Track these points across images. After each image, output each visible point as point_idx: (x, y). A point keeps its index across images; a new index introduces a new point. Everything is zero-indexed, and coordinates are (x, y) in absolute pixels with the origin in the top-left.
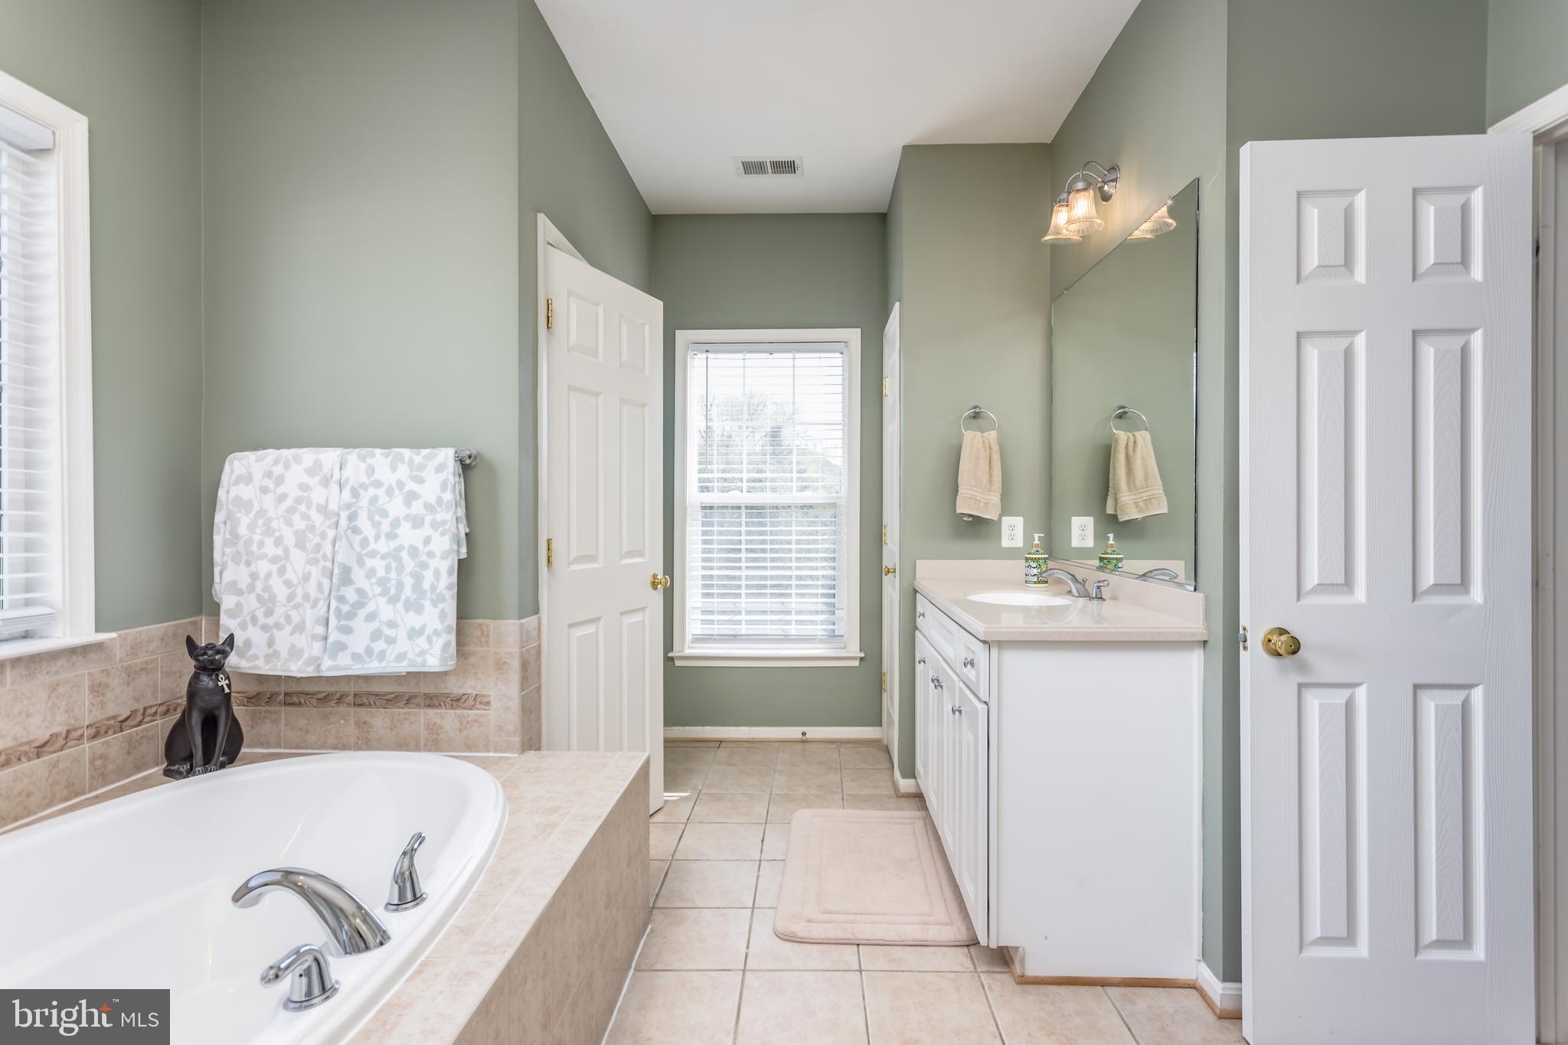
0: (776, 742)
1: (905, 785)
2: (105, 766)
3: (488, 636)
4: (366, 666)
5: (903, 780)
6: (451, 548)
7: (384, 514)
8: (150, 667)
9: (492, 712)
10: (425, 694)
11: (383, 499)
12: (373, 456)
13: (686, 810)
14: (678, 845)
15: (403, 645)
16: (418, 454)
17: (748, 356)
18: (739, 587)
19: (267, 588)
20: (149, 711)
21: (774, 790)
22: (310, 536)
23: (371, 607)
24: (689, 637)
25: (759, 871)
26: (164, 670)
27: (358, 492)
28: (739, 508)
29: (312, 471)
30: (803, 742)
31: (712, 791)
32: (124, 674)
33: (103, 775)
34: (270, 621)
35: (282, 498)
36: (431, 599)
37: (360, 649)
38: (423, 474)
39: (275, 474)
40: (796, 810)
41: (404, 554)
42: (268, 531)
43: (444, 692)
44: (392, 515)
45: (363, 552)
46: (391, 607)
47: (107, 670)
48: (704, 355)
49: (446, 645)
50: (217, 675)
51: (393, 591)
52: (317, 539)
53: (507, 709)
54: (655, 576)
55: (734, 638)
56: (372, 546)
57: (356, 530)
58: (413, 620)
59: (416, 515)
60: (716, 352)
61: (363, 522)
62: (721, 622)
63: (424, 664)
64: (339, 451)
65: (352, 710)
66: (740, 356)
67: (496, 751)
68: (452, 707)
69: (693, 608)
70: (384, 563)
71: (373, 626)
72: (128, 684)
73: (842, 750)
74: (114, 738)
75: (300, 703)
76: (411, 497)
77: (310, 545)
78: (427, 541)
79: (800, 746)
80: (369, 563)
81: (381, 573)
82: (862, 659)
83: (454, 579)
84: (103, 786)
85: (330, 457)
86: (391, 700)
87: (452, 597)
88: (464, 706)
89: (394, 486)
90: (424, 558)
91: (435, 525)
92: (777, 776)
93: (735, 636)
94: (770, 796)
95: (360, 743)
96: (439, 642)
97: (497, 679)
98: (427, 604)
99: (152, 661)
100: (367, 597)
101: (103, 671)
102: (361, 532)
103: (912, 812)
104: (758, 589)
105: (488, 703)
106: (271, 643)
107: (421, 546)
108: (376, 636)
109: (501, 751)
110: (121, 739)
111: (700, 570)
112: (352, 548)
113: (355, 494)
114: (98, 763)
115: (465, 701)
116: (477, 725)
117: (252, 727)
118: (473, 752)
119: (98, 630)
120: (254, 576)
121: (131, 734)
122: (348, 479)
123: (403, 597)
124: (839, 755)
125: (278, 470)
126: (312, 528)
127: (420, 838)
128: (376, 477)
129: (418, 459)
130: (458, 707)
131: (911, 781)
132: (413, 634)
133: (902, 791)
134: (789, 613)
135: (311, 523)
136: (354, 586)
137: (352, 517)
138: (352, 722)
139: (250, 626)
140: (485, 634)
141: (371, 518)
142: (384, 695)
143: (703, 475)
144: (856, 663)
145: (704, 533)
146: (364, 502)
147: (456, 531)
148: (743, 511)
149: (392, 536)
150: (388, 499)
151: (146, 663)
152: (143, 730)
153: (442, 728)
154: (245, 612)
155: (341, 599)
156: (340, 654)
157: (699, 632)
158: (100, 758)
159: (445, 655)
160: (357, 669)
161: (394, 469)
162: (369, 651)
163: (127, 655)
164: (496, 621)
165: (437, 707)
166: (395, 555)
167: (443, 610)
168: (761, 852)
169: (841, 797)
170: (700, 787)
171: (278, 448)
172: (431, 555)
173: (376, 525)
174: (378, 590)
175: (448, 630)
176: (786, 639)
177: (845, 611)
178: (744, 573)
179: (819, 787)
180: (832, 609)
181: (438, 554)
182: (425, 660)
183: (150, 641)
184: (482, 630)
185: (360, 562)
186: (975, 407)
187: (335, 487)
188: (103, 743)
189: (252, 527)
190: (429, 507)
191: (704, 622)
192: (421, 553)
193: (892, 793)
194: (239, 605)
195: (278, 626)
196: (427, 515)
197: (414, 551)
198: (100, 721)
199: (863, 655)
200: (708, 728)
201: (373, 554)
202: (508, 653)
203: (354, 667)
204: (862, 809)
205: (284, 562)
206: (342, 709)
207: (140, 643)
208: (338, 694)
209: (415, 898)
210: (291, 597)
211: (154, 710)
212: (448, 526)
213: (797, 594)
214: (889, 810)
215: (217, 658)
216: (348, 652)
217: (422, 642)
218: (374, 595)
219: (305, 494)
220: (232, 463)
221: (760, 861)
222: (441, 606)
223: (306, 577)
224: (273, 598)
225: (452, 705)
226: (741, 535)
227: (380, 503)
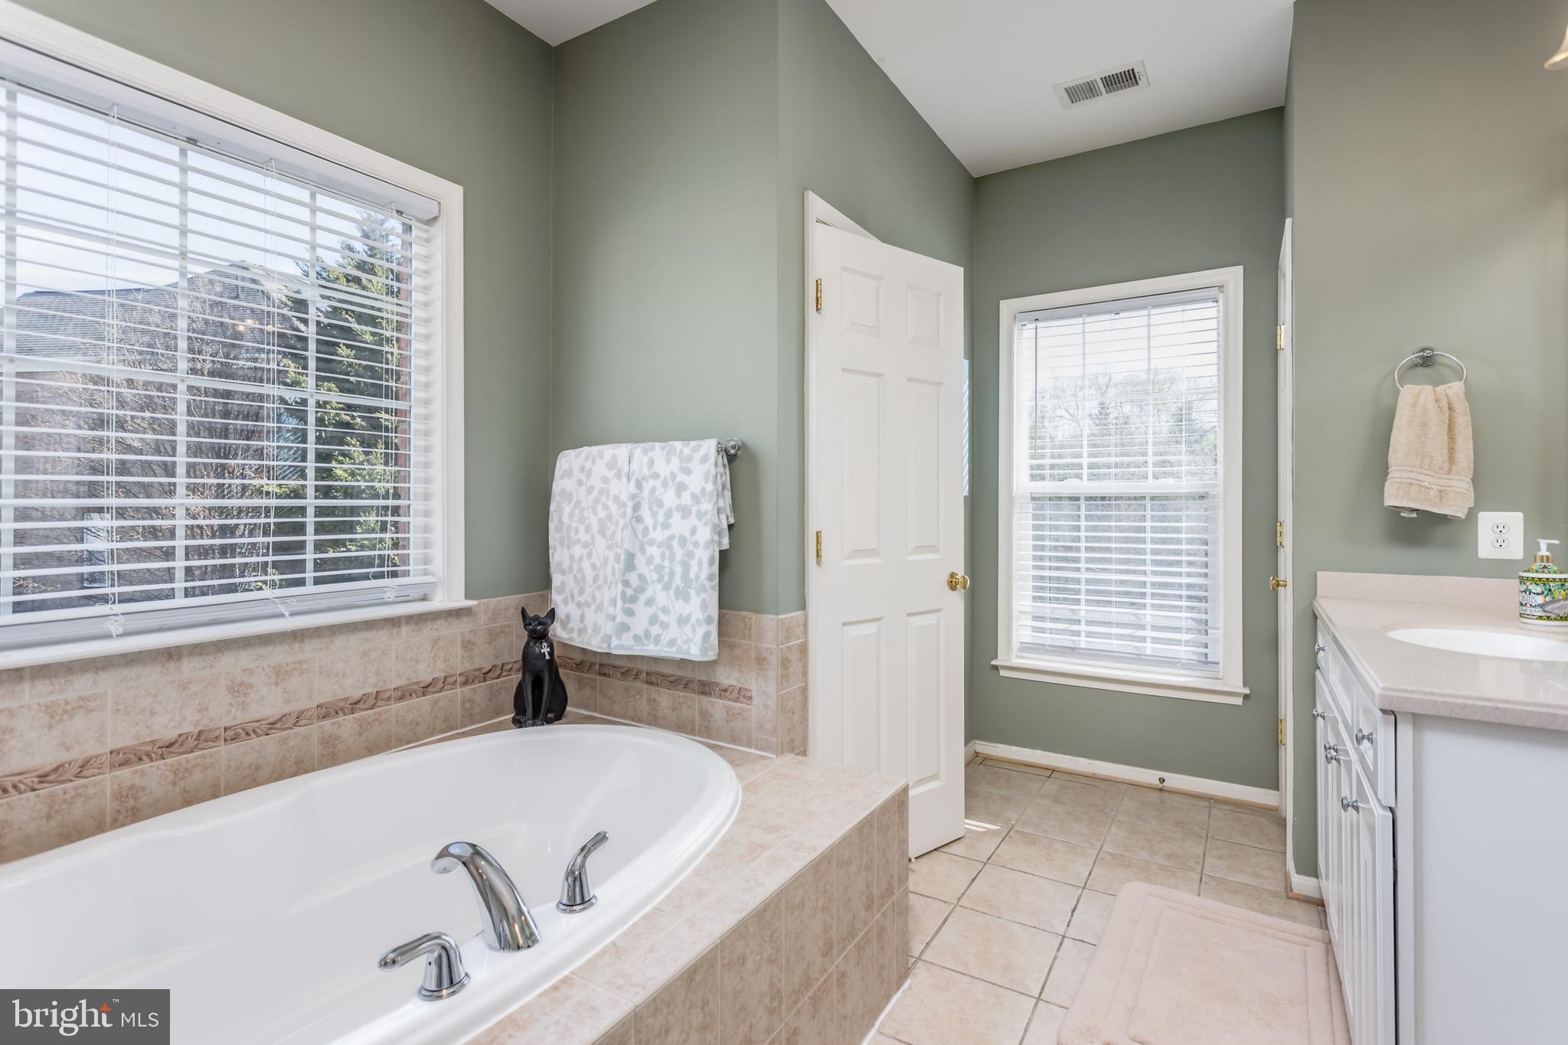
0: (1124, 783)
1: (1302, 883)
2: (472, 708)
3: (750, 630)
4: (644, 648)
5: (1296, 875)
6: (712, 540)
7: (660, 504)
8: (507, 630)
9: (753, 707)
10: (699, 681)
11: (660, 490)
12: (653, 449)
13: (989, 846)
14: (969, 886)
15: (673, 631)
16: (687, 446)
17: (1089, 319)
18: (1078, 592)
19: (580, 570)
20: (507, 667)
21: (1105, 845)
22: (609, 524)
23: (649, 593)
24: (1015, 645)
25: (1058, 950)
26: (518, 634)
27: (641, 483)
28: (1077, 499)
29: (610, 466)
30: (1161, 790)
31: (1026, 830)
32: (486, 635)
33: (471, 716)
34: (582, 599)
35: (590, 490)
36: (695, 588)
37: (641, 633)
38: (691, 465)
39: (587, 468)
40: (1128, 880)
41: (675, 543)
42: (582, 520)
43: (713, 681)
44: (667, 505)
45: (645, 540)
46: (664, 593)
47: (474, 631)
48: (1033, 326)
49: (706, 636)
50: (541, 643)
51: (666, 579)
52: (613, 527)
53: (766, 707)
54: (952, 575)
55: (1072, 651)
56: (652, 535)
57: (639, 519)
58: (681, 608)
59: (685, 506)
60: (1046, 320)
61: (645, 513)
62: (1051, 631)
63: (688, 652)
64: (630, 446)
65: (645, 687)
66: (1080, 320)
67: (757, 748)
68: (720, 697)
69: (1021, 612)
70: (660, 551)
71: (651, 610)
72: (490, 643)
73: (1214, 811)
74: (479, 687)
75: (609, 675)
76: (681, 487)
77: (608, 532)
78: (694, 531)
79: (1157, 794)
80: (650, 550)
81: (657, 561)
82: (1246, 697)
83: (716, 569)
84: (471, 724)
85: (622, 451)
86: (674, 682)
87: (712, 588)
88: (730, 697)
89: (668, 477)
90: (691, 547)
91: (700, 515)
92: (1114, 829)
93: (1072, 649)
94: (1098, 853)
95: (650, 718)
96: (701, 631)
97: (758, 674)
98: (692, 592)
99: (509, 626)
100: (647, 583)
101: (471, 631)
102: (643, 522)
103: (1308, 928)
104: (1101, 596)
105: (750, 698)
106: (582, 619)
107: (688, 535)
108: (653, 620)
109: (761, 749)
110: (484, 687)
111: (1031, 570)
112: (636, 536)
113: (639, 485)
114: (467, 705)
115: (731, 692)
116: (741, 718)
117: (579, 690)
118: (736, 745)
119: (467, 597)
120: (572, 558)
121: (492, 685)
122: (634, 471)
123: (674, 586)
124: (1209, 818)
125: (588, 465)
126: (610, 517)
127: (600, 839)
128: (655, 469)
129: (687, 451)
130: (726, 698)
131: (1311, 881)
132: (682, 621)
133: (1295, 891)
134: (1143, 627)
135: (609, 512)
136: (637, 572)
137: (636, 507)
138: (645, 698)
139: (570, 603)
140: (748, 627)
141: (650, 508)
142: (668, 677)
143: (1035, 462)
144: (1239, 701)
145: (1035, 528)
146: (646, 493)
147: (717, 522)
148: (1083, 504)
149: (666, 526)
150: (664, 490)
151: (504, 626)
152: (502, 682)
153: (712, 716)
154: (567, 590)
155: (626, 583)
156: (625, 635)
157: (1029, 640)
158: (469, 701)
159: (705, 645)
160: (637, 651)
161: (668, 462)
162: (647, 634)
163: (489, 620)
164: (757, 615)
165: (708, 695)
166: (667, 544)
167: (704, 599)
168: (1068, 926)
169: (1198, 877)
170: (1013, 822)
171: (591, 446)
172: (696, 544)
173: (654, 514)
174: (655, 576)
175: (709, 620)
176: (1139, 658)
177: (1221, 631)
178: (1083, 576)
179: (1169, 856)
180: (1204, 627)
181: (702, 544)
182: (689, 648)
183: (507, 609)
184: (745, 622)
185: (642, 550)
186: (1423, 350)
187: (624, 479)
188: (471, 690)
189: (571, 516)
190: (695, 498)
191: (1035, 629)
192: (688, 543)
193: (1281, 889)
194: (563, 583)
195: (587, 604)
196: (693, 506)
197: (683, 541)
198: (467, 672)
199: (1247, 691)
200: (1038, 752)
201: (651, 543)
202: (767, 649)
203: (635, 648)
204: (1226, 902)
205: (591, 547)
206: (637, 684)
207: (500, 610)
208: (635, 671)
209: (583, 902)
210: (596, 579)
211: (510, 666)
212: (709, 517)
213: (1153, 605)
214: (1270, 914)
215: (538, 628)
216: (631, 634)
217: (688, 628)
218: (652, 581)
219: (605, 486)
220: (560, 460)
221: (1064, 937)
222: (703, 595)
223: (606, 561)
224: (584, 577)
225: (720, 696)
226: (1079, 531)
227: (657, 494)
